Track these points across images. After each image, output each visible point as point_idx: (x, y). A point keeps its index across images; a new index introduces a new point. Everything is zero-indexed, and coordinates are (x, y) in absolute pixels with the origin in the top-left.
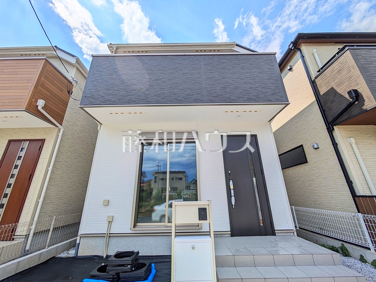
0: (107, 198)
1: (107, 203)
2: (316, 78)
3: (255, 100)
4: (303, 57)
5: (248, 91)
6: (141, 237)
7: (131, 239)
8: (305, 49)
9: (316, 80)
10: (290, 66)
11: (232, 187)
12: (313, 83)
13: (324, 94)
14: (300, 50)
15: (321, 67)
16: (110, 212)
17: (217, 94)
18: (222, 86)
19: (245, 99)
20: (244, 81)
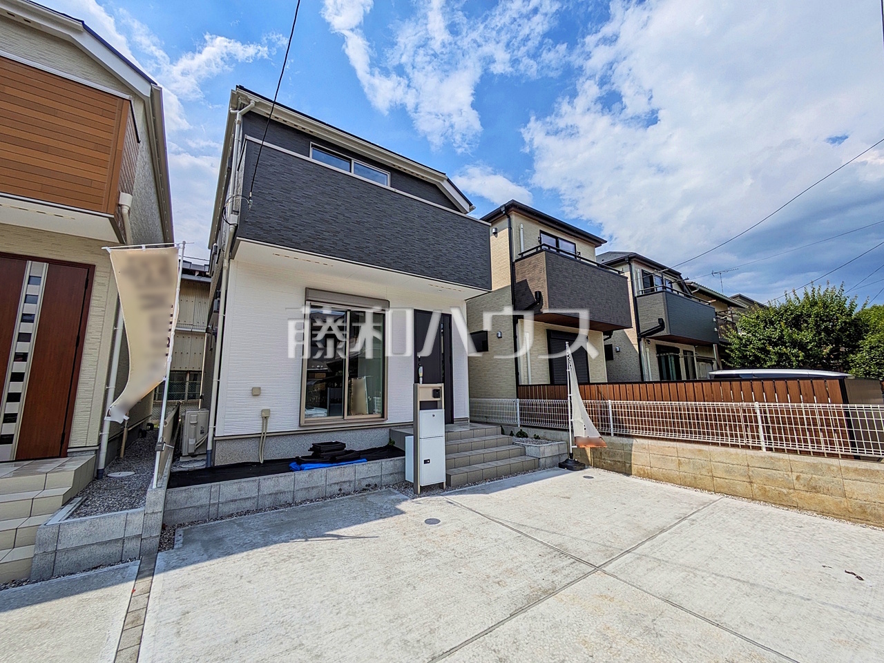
0: (257, 385)
1: (256, 393)
2: (516, 261)
4: (510, 228)
6: (310, 435)
7: (297, 438)
8: (514, 218)
9: (516, 263)
10: (496, 229)
11: (421, 375)
12: (512, 265)
13: (518, 283)
14: (509, 217)
15: (522, 251)
16: (262, 404)
17: (429, 264)
18: (435, 254)
19: (455, 277)
20: (457, 253)
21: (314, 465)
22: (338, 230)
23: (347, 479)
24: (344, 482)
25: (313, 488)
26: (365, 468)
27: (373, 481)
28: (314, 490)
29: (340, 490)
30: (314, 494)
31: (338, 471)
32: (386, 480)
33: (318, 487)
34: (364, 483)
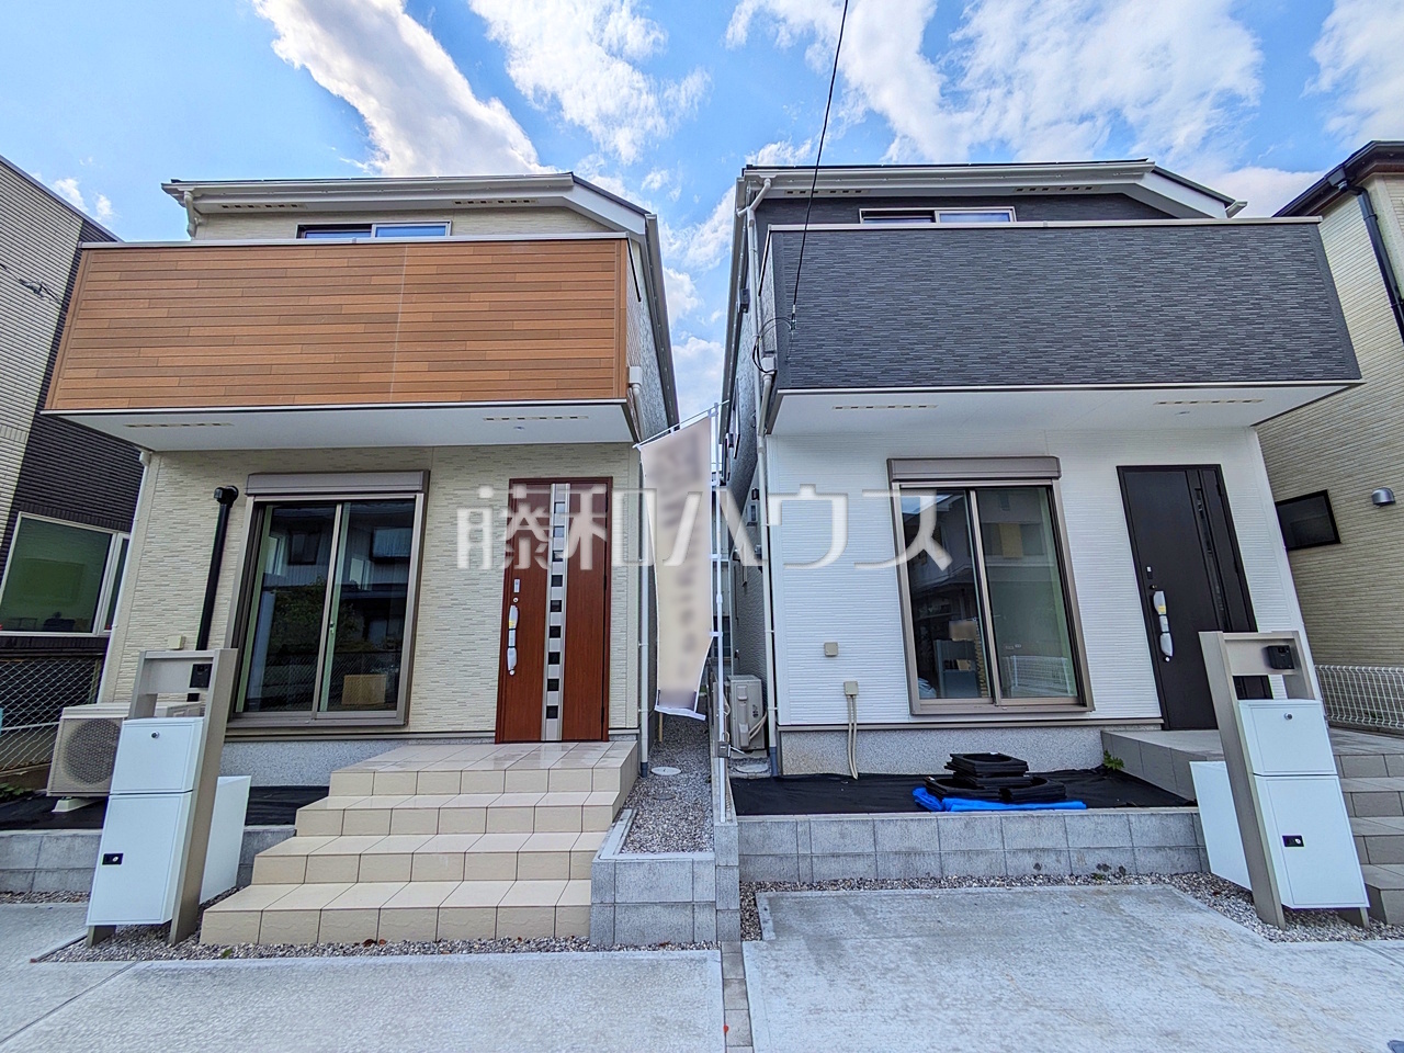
0: (830, 638)
1: (831, 652)
3: (1265, 372)
4: (1374, 218)
5: (1243, 345)
6: (933, 733)
7: (909, 737)
8: (1384, 188)
11: (1162, 609)
12: (1402, 308)
14: (1362, 192)
17: (1155, 355)
18: (1168, 329)
19: (1236, 370)
20: (1229, 313)
21: (970, 802)
22: (941, 333)
23: (1049, 844)
24: (1043, 850)
25: (978, 853)
26: (1089, 824)
27: (1115, 860)
28: (982, 858)
29: (1037, 866)
30: (980, 866)
31: (1027, 825)
32: (1148, 861)
33: (987, 852)
34: (1092, 861)
